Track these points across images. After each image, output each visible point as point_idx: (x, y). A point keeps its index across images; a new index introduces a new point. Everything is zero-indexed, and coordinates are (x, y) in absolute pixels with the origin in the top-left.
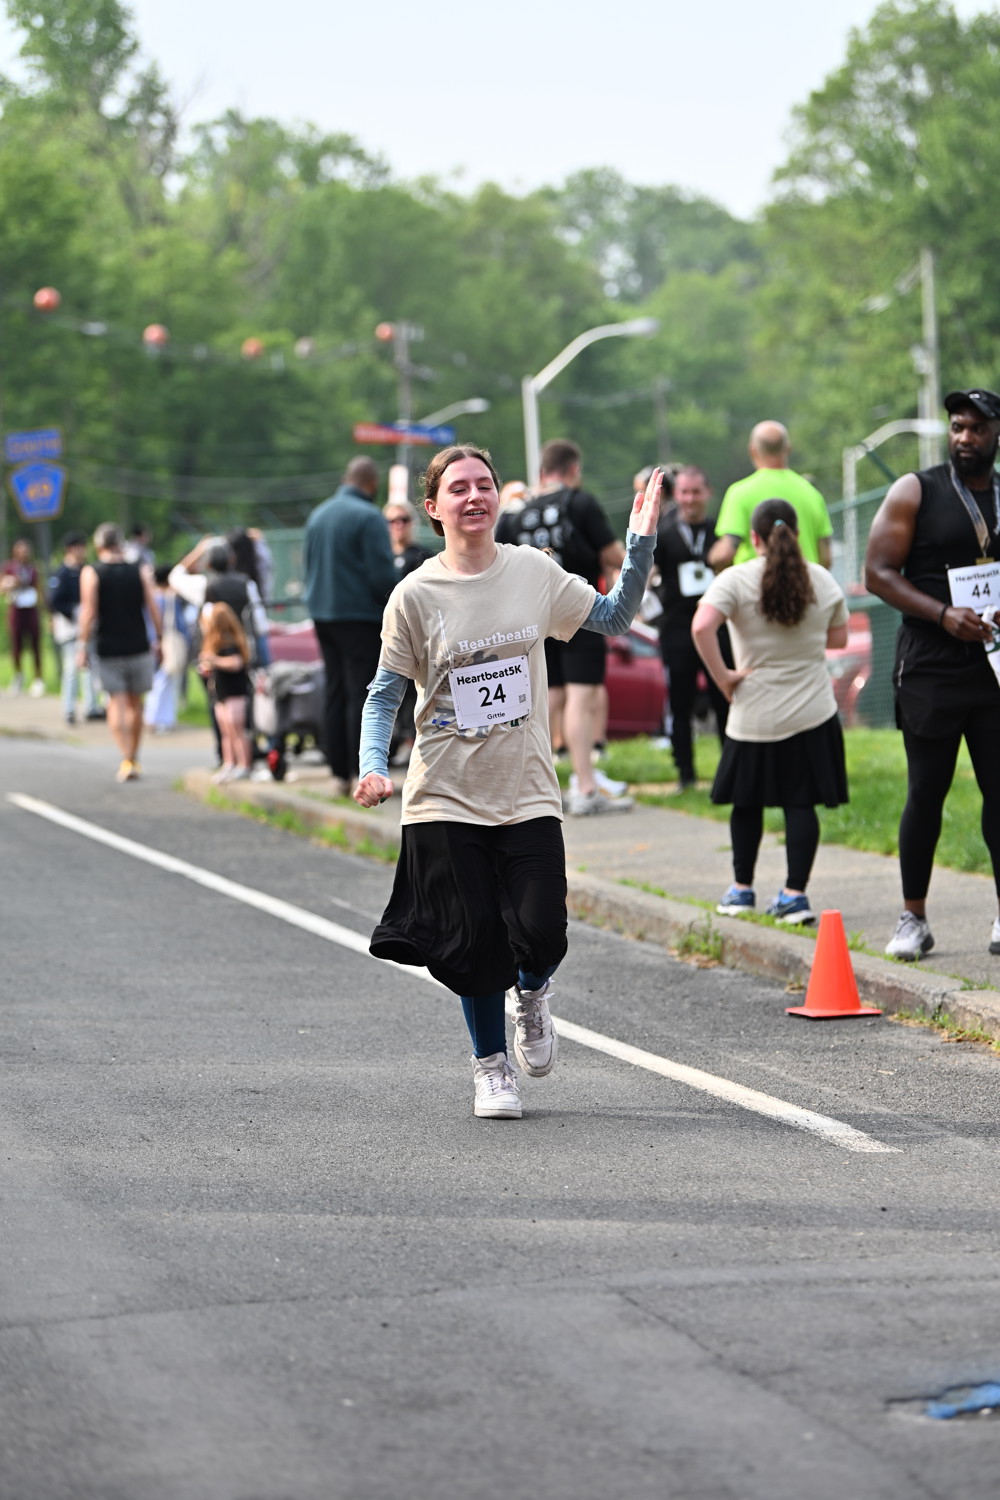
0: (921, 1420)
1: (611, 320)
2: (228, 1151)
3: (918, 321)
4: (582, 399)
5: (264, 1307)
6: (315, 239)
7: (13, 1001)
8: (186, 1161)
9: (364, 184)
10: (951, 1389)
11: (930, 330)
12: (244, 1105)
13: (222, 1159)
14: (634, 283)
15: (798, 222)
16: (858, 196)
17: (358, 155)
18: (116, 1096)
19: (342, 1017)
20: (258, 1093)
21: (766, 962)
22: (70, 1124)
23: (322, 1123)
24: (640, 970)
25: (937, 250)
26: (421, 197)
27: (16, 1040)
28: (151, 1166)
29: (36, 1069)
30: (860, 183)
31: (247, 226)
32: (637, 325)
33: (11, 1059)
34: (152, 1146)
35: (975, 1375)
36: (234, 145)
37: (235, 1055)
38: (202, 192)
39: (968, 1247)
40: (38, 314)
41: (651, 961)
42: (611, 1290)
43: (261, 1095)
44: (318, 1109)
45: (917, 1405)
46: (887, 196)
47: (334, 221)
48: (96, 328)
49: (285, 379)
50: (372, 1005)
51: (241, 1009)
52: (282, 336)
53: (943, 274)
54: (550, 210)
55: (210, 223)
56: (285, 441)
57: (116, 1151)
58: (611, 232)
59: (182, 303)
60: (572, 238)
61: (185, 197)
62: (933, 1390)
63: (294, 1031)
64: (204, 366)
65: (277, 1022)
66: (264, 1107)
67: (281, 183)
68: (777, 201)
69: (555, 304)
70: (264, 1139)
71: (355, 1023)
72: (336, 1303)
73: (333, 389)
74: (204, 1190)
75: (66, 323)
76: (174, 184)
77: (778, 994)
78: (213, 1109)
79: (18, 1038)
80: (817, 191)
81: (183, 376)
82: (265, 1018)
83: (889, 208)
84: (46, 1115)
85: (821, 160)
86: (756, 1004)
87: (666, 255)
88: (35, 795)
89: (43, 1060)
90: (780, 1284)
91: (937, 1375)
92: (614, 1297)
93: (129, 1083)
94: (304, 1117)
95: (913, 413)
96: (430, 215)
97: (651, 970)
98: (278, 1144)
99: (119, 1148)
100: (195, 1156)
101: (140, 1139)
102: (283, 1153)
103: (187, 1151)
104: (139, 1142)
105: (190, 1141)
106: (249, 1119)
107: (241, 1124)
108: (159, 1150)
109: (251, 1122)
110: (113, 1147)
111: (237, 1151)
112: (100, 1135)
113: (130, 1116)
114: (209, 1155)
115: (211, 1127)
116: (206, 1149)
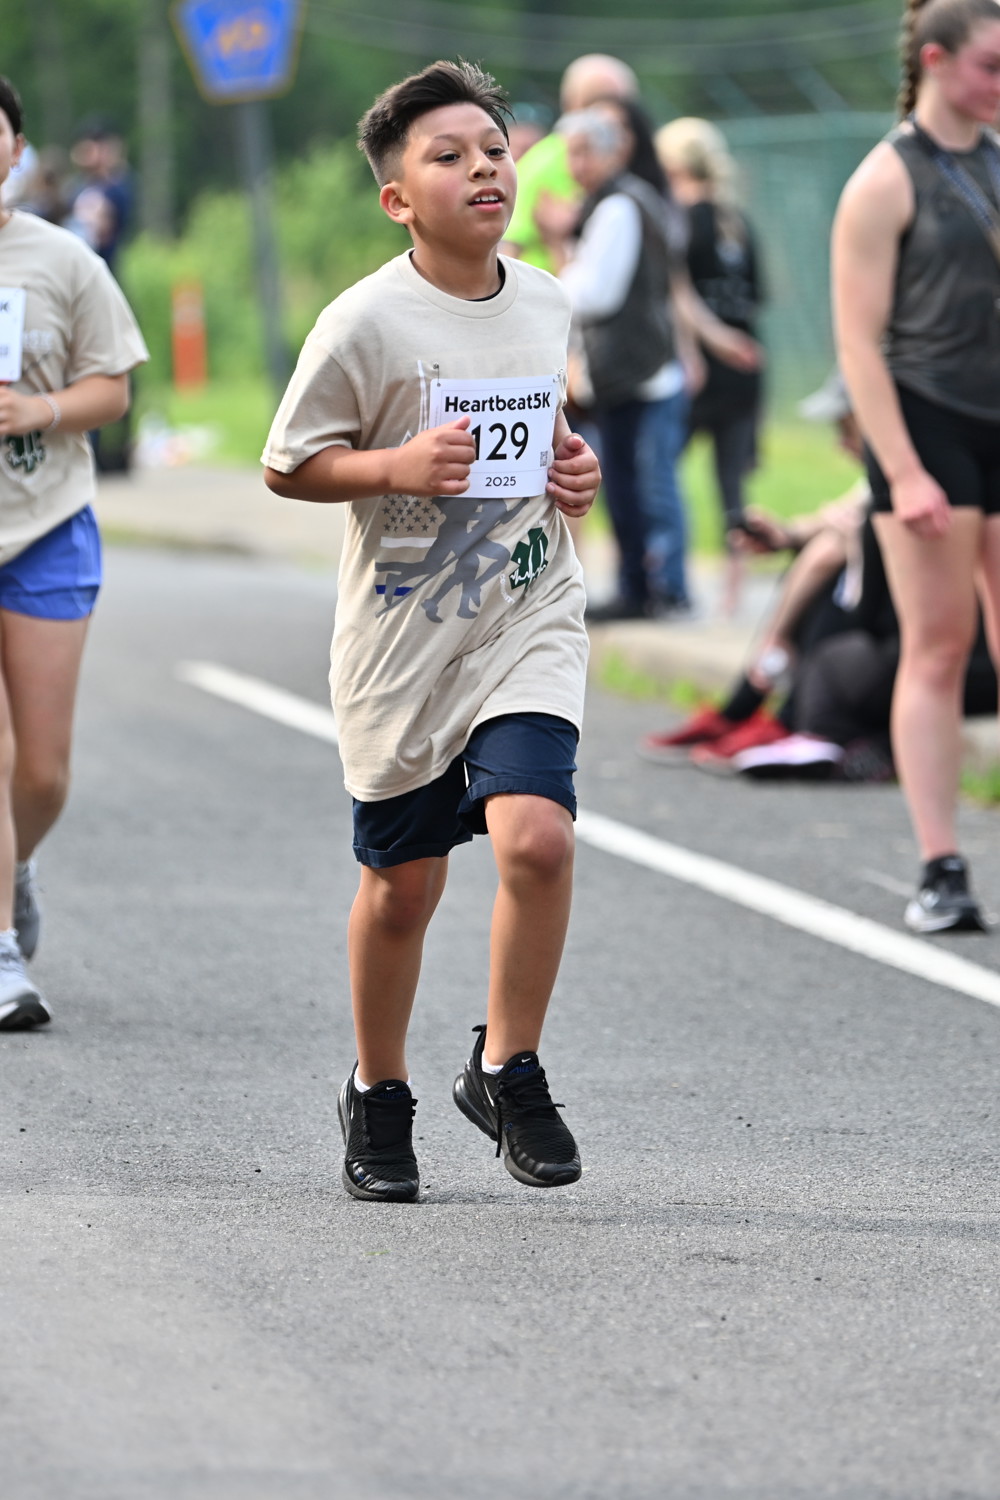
2: (679, 1377)
7: (209, 1075)
8: (588, 1395)
12: (707, 1285)
13: (666, 1392)
18: (436, 1266)
19: (908, 1114)
20: (734, 1261)
22: (339, 1320)
23: (875, 1323)
27: (219, 1153)
28: (516, 1403)
29: (263, 1212)
33: (210, 1190)
34: (516, 1366)
37: (683, 1185)
43: (742, 1266)
44: (865, 1296)
50: (970, 1089)
51: (693, 1095)
57: (441, 1375)
63: (807, 1140)
65: (769, 1122)
66: (751, 1290)
70: (752, 1352)
71: (934, 1125)
74: (629, 1454)
78: (642, 1292)
79: (224, 1150)
82: (743, 1115)
84: (287, 1301)
88: (241, 667)
89: (276, 1192)
93: (462, 1239)
94: (836, 1310)
98: (783, 1364)
99: (448, 1370)
100: (608, 1384)
101: (492, 1352)
102: (794, 1383)
103: (590, 1375)
104: (489, 1357)
105: (597, 1356)
106: (720, 1313)
107: (703, 1324)
108: (533, 1373)
109: (723, 1319)
110: (432, 1368)
111: (696, 1377)
112: (405, 1342)
113: (467, 1306)
114: (638, 1383)
115: (639, 1329)
116: (630, 1370)
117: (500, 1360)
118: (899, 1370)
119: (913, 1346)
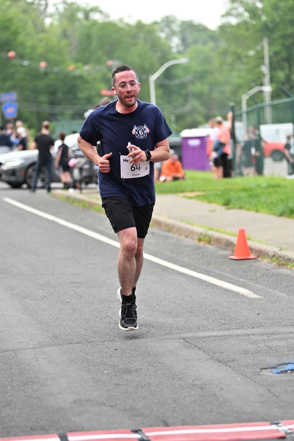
0: (271, 374)
1: (174, 59)
2: (69, 300)
3: (263, 58)
4: (167, 82)
5: (81, 345)
6: (89, 37)
7: (6, 257)
8: (57, 303)
9: (103, 21)
10: (279, 365)
11: (267, 61)
12: (73, 287)
13: (67, 302)
14: (181, 48)
15: (228, 30)
16: (245, 23)
17: (101, 12)
18: (37, 285)
19: (101, 261)
20: (77, 283)
21: (223, 243)
22: (23, 293)
23: (96, 292)
24: (186, 246)
25: (269, 37)
26: (120, 25)
28: (47, 304)
29: (13, 277)
30: (246, 19)
31: (69, 33)
32: (183, 60)
33: (6, 274)
34: (47, 299)
35: (286, 361)
36: (65, 10)
38: (56, 23)
39: (283, 325)
40: (9, 59)
41: (190, 244)
42: (181, 338)
44: (95, 288)
45: (269, 370)
46: (254, 22)
47: (94, 31)
48: (26, 63)
49: (80, 77)
52: (80, 65)
53: (270, 44)
54: (157, 27)
55: (59, 32)
56: (81, 95)
58: (174, 33)
59: (51, 56)
60: (163, 35)
61: (51, 24)
62: (274, 365)
63: (87, 265)
64: (57, 74)
65: (82, 263)
66: (79, 287)
67: (79, 20)
68: (222, 24)
69: (159, 54)
70: (79, 296)
72: (102, 343)
73: (95, 79)
74: (63, 311)
75: (17, 62)
76: (48, 21)
77: (227, 253)
78: (65, 288)
79: (8, 268)
80: (234, 21)
81: (51, 77)
82: (79, 262)
83: (254, 26)
84: (16, 290)
85: (234, 12)
86: (220, 256)
87: (190, 39)
89: (15, 274)
90: (229, 336)
91: (275, 361)
92: (182, 340)
93: (40, 281)
94: (91, 290)
95: (262, 85)
96: (122, 29)
97: (189, 246)
98: (84, 298)
99: (38, 300)
100: (60, 301)
101: (44, 297)
102: (85, 300)
103: (57, 300)
104: (44, 298)
105: (58, 297)
106: (75, 290)
107: (73, 292)
108: (49, 300)
109: (76, 291)
110: (36, 299)
111: (72, 300)
112: (32, 296)
113: (41, 290)
114: (64, 301)
115: (64, 293)
116: (63, 299)
117: (45, 298)
118: (99, 298)
119: (101, 295)
